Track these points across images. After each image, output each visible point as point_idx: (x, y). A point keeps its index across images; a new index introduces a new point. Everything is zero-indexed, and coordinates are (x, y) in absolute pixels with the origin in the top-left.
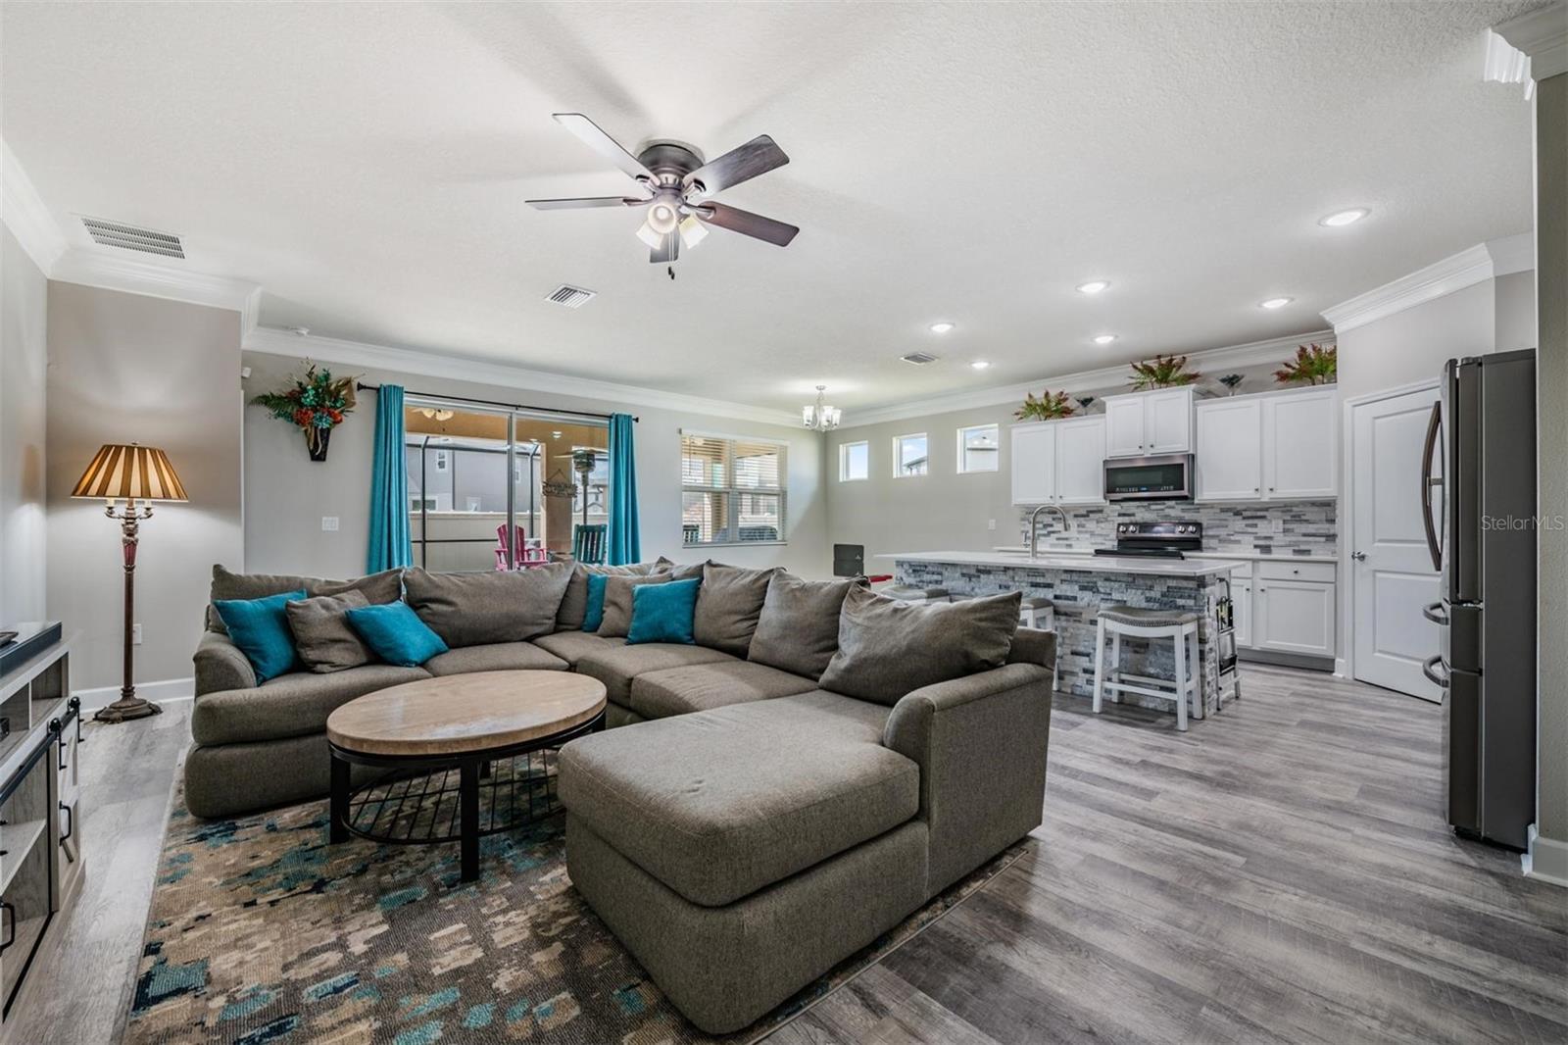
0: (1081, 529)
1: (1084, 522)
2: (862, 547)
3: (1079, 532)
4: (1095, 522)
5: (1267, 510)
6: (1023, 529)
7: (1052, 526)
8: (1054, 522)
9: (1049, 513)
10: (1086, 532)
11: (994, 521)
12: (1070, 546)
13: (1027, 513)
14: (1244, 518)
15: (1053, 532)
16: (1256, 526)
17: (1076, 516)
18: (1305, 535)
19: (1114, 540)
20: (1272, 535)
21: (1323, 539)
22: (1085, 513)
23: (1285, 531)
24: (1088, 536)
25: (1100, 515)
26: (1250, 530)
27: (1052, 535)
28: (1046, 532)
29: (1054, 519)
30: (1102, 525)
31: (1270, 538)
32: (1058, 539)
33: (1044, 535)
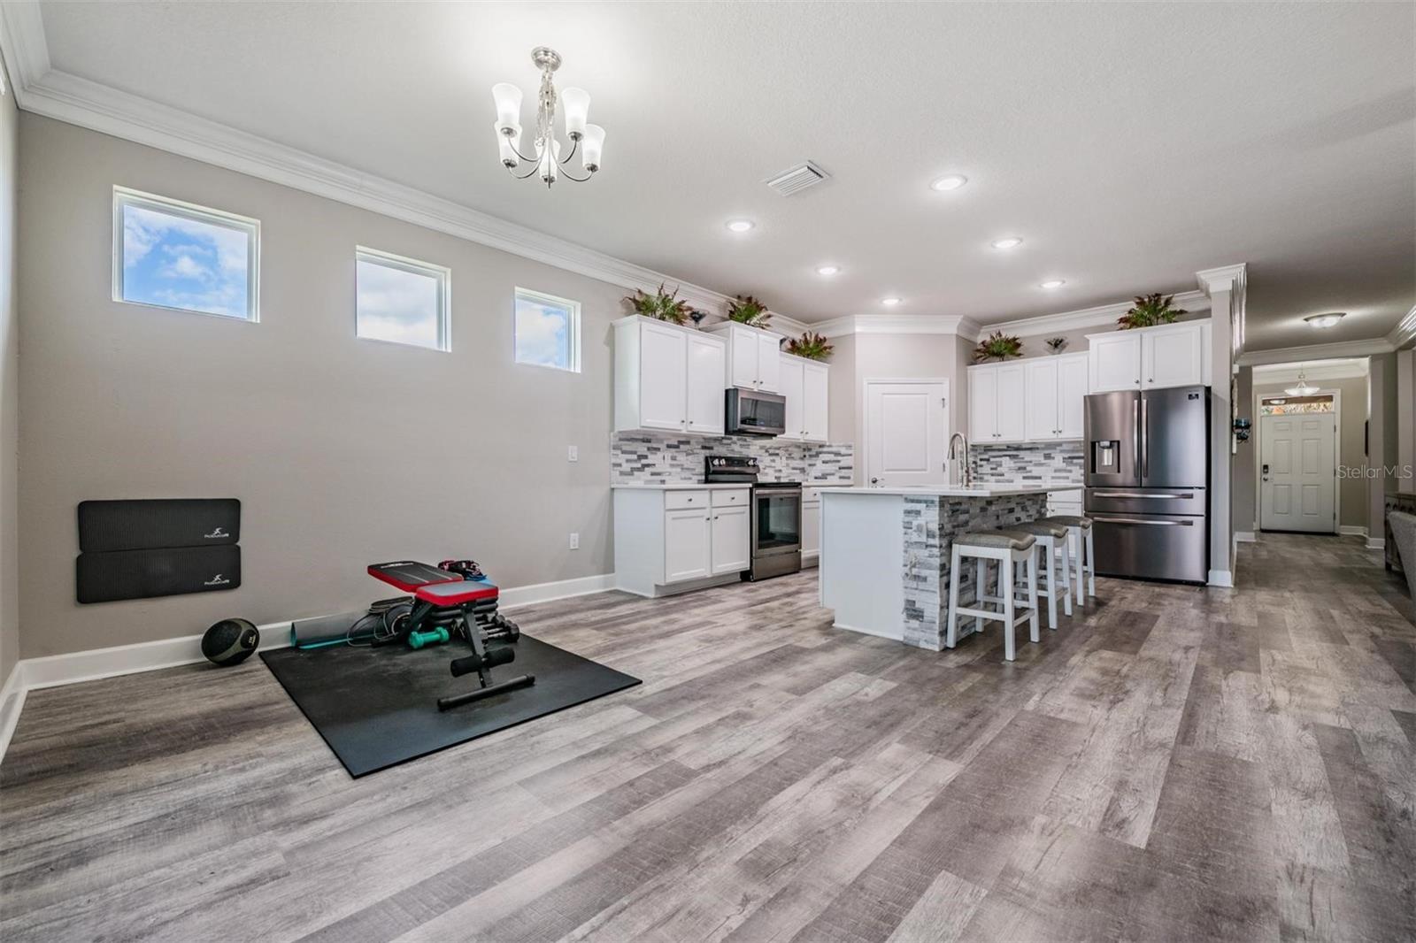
0: (674, 462)
1: (675, 454)
2: (235, 505)
3: (672, 466)
4: (685, 454)
5: (779, 448)
6: (614, 460)
7: (646, 457)
8: (648, 453)
9: (644, 441)
10: (678, 465)
11: (575, 448)
12: (663, 482)
13: (621, 440)
14: (771, 455)
15: (648, 465)
16: (773, 461)
17: (669, 446)
18: (794, 469)
19: (701, 474)
20: (780, 468)
21: (798, 471)
22: (676, 443)
23: (788, 465)
24: (679, 470)
25: (687, 447)
26: (773, 464)
27: (646, 469)
28: (639, 466)
29: (649, 449)
30: (690, 457)
31: (780, 471)
32: (653, 474)
33: (638, 469)
